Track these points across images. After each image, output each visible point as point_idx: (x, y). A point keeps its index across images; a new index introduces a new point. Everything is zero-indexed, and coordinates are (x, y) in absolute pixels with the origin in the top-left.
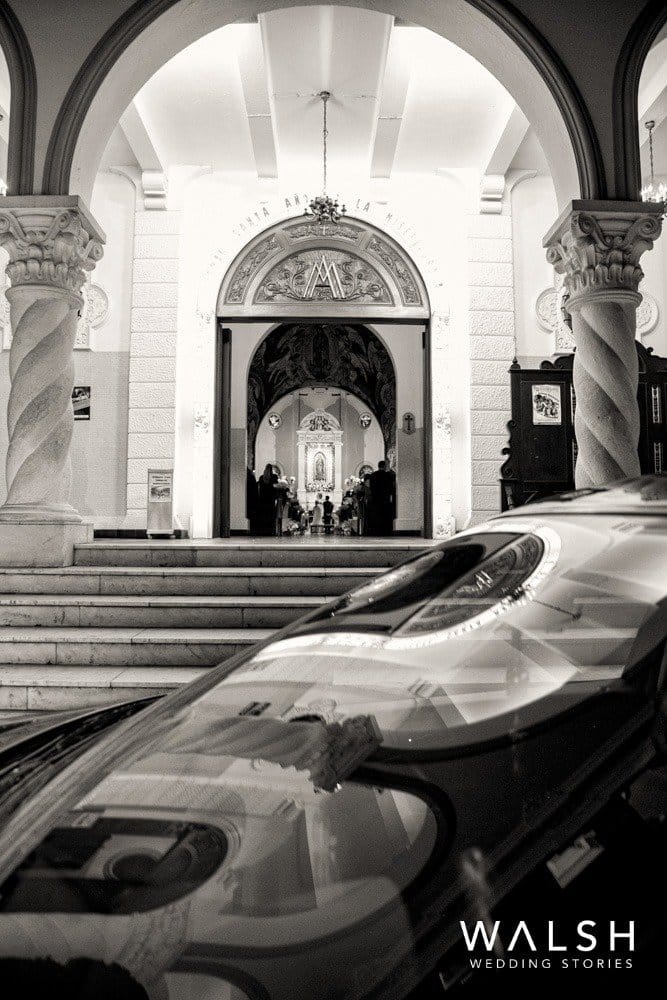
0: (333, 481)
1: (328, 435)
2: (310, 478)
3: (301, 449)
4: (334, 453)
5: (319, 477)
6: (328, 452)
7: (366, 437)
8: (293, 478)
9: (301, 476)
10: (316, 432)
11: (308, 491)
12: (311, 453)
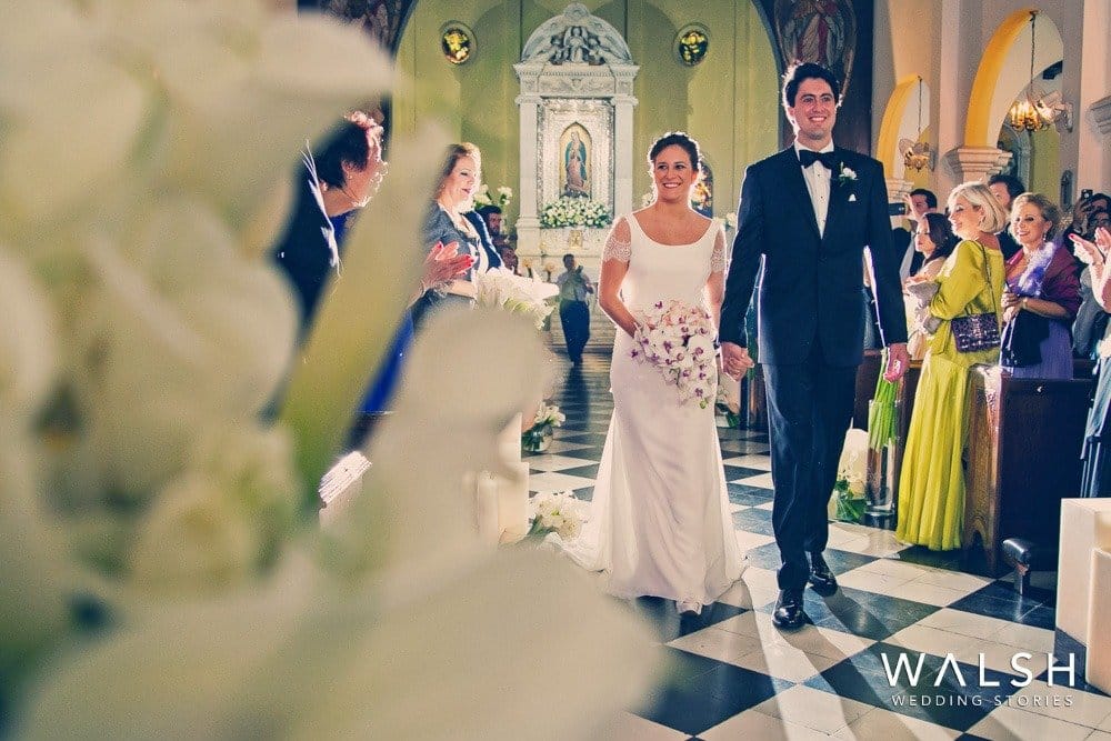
0: (613, 202)
1: (598, 77)
2: (551, 193)
3: (528, 113)
4: (612, 125)
5: (574, 187)
6: (595, 123)
7: (692, 86)
8: (507, 191)
9: (527, 184)
10: (567, 67)
11: (546, 225)
12: (556, 124)
